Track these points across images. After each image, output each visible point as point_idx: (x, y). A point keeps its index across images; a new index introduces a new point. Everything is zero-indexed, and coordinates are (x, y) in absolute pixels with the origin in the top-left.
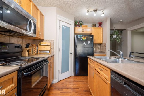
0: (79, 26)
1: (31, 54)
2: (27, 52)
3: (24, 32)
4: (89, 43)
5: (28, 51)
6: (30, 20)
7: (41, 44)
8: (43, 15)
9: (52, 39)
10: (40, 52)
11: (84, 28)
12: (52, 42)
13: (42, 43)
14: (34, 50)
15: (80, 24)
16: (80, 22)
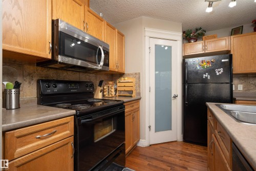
0: (194, 39)
1: (107, 96)
2: (101, 92)
3: (90, 66)
4: (218, 74)
5: (103, 91)
6: (100, 47)
7: (121, 81)
8: (123, 36)
9: (138, 72)
10: (120, 93)
11: (206, 41)
12: (137, 76)
13: (122, 78)
14: (110, 89)
15: (198, 34)
16: (197, 30)
